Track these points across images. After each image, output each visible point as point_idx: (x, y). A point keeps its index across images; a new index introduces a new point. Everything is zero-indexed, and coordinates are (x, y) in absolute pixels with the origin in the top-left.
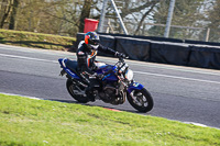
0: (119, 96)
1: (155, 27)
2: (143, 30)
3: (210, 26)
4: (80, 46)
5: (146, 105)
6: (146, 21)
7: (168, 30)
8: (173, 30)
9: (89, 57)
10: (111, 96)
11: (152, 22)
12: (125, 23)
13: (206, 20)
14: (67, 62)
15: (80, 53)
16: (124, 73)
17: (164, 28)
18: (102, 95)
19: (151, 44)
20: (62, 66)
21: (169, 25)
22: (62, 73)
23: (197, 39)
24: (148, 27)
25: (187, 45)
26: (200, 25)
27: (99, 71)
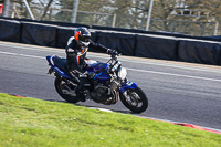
0: (111, 95)
1: (62, 12)
2: (50, 15)
3: (116, 12)
4: (69, 43)
5: (140, 105)
6: (52, 6)
7: (75, 15)
8: (80, 15)
9: (80, 54)
10: (103, 95)
11: (58, 7)
12: (32, 8)
13: (113, 6)
14: (55, 59)
15: (70, 50)
16: (117, 71)
17: (71, 14)
18: (93, 95)
19: (57, 29)
20: (50, 64)
21: (76, 10)
22: (50, 71)
23: (104, 24)
24: (55, 12)
25: (94, 31)
26: (107, 11)
27: (90, 69)
